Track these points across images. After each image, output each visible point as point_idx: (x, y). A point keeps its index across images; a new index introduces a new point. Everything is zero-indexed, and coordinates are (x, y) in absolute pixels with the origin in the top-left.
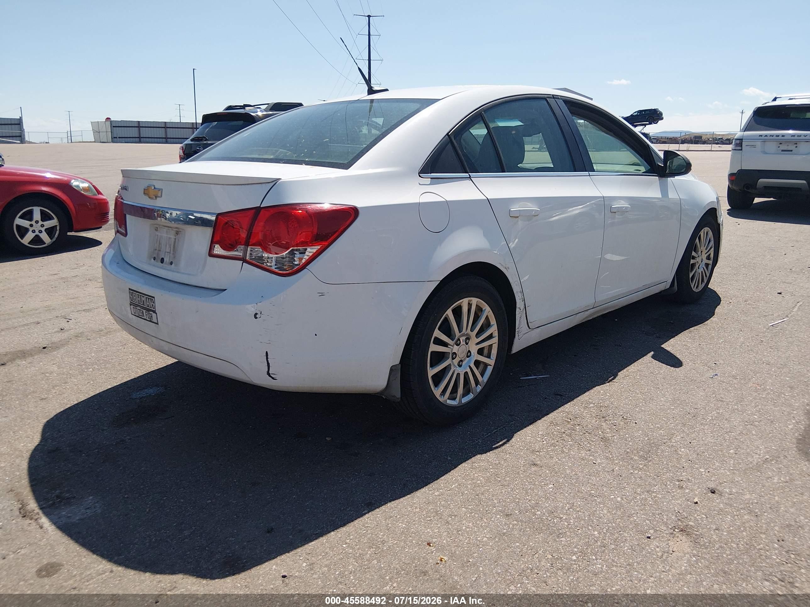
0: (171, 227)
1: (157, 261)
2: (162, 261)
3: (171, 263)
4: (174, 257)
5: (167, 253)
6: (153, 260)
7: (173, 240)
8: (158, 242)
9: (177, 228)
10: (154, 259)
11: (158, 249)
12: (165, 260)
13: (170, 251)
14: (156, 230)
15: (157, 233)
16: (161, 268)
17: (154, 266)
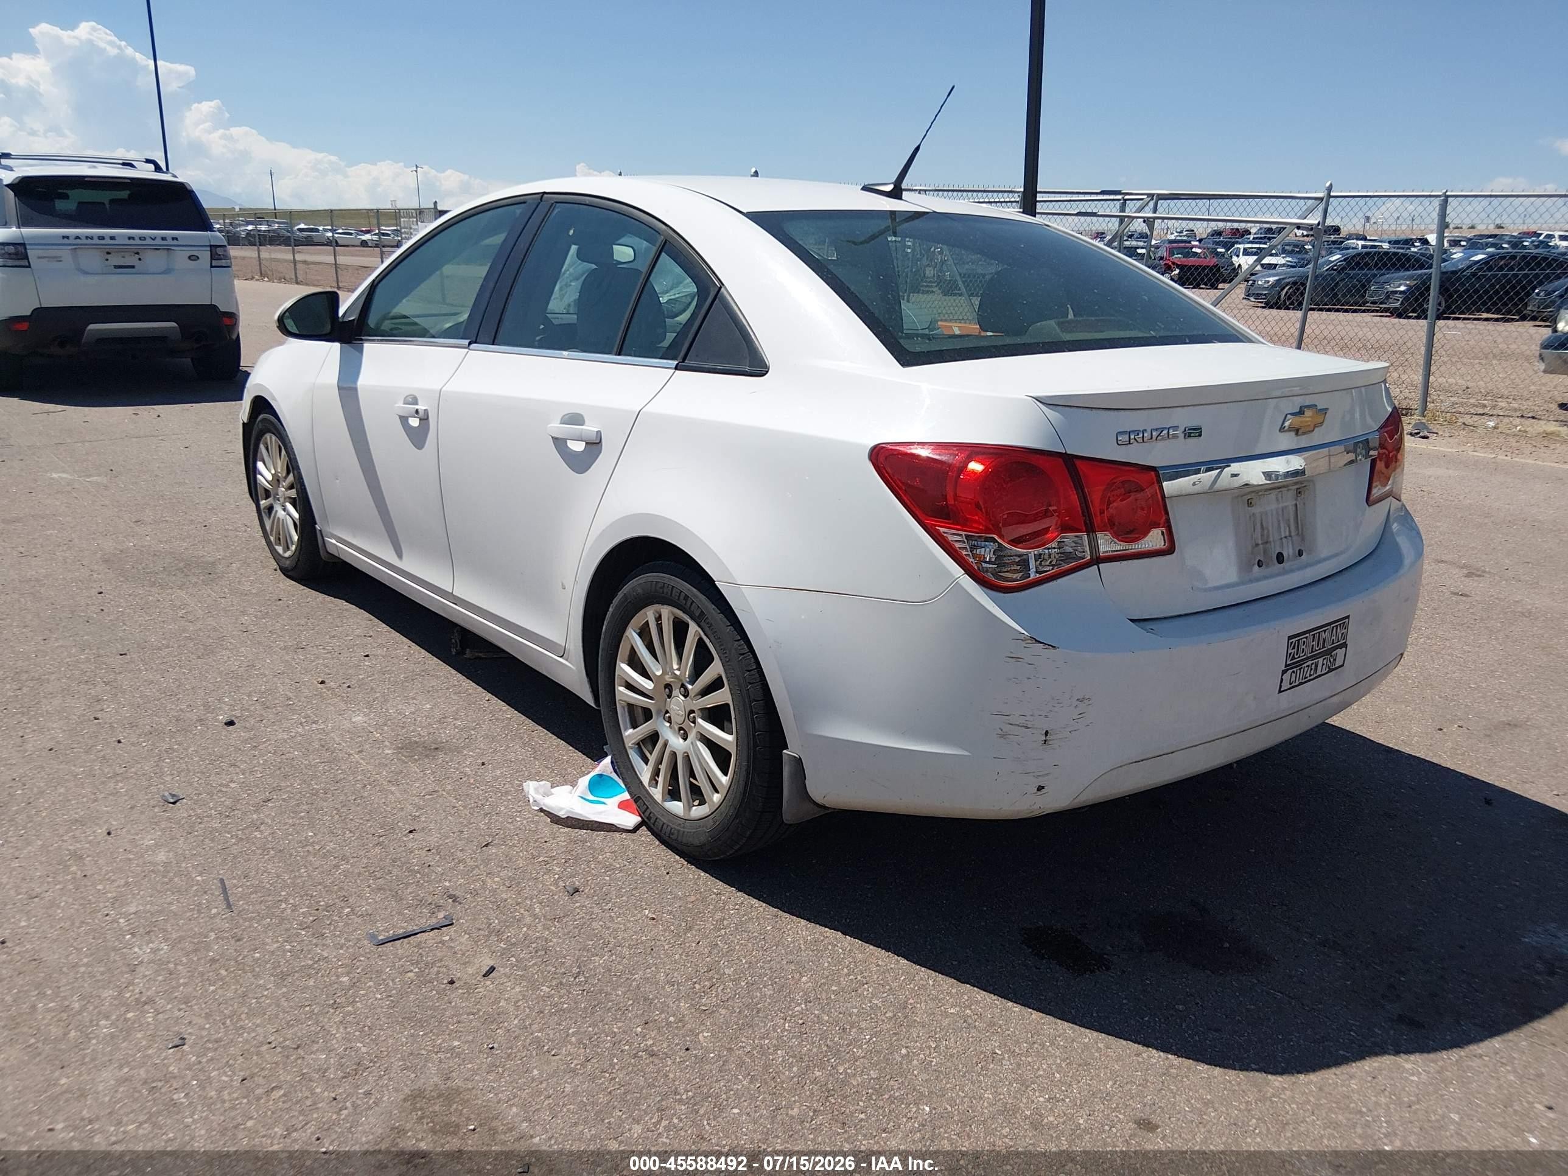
0: (1284, 487)
1: (1267, 566)
2: (1280, 558)
3: (1300, 553)
4: (1303, 539)
5: (1284, 540)
6: (1256, 567)
7: (1292, 510)
8: (1258, 525)
9: (1296, 483)
10: (1260, 564)
11: (1260, 542)
12: (1285, 555)
13: (1290, 532)
14: (1249, 503)
15: (1252, 510)
16: (1285, 572)
17: (1266, 578)
